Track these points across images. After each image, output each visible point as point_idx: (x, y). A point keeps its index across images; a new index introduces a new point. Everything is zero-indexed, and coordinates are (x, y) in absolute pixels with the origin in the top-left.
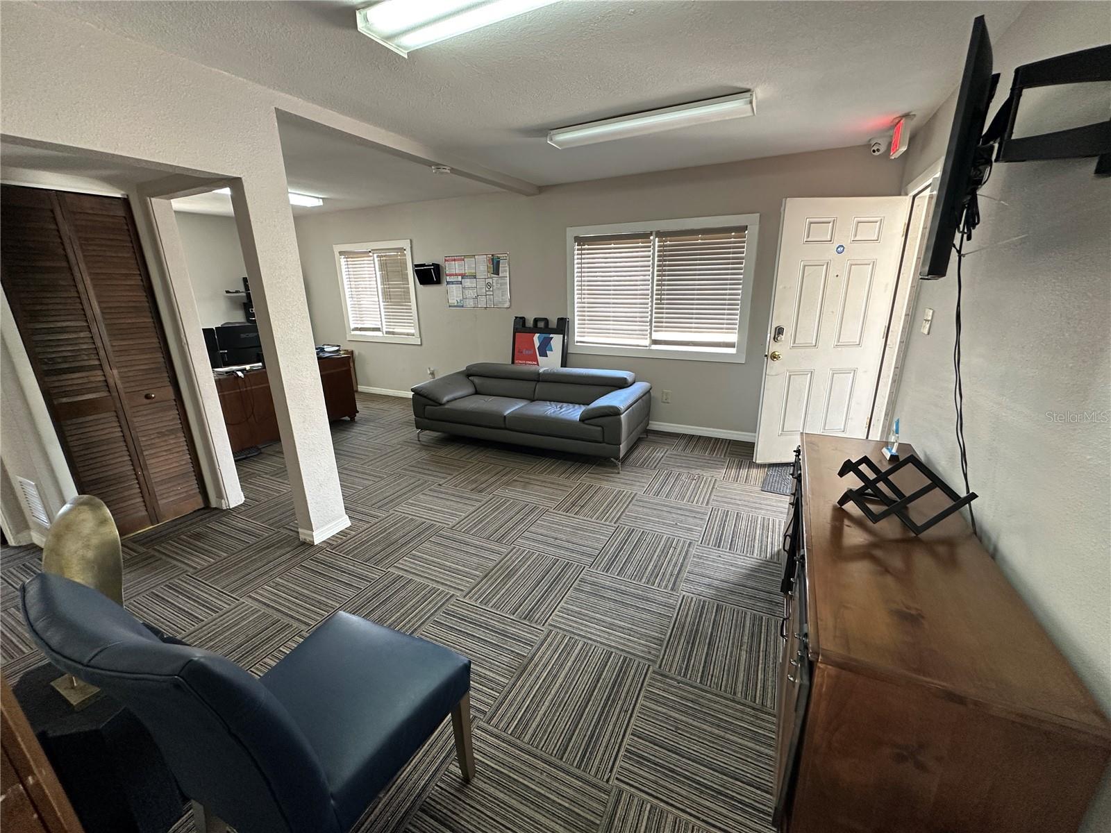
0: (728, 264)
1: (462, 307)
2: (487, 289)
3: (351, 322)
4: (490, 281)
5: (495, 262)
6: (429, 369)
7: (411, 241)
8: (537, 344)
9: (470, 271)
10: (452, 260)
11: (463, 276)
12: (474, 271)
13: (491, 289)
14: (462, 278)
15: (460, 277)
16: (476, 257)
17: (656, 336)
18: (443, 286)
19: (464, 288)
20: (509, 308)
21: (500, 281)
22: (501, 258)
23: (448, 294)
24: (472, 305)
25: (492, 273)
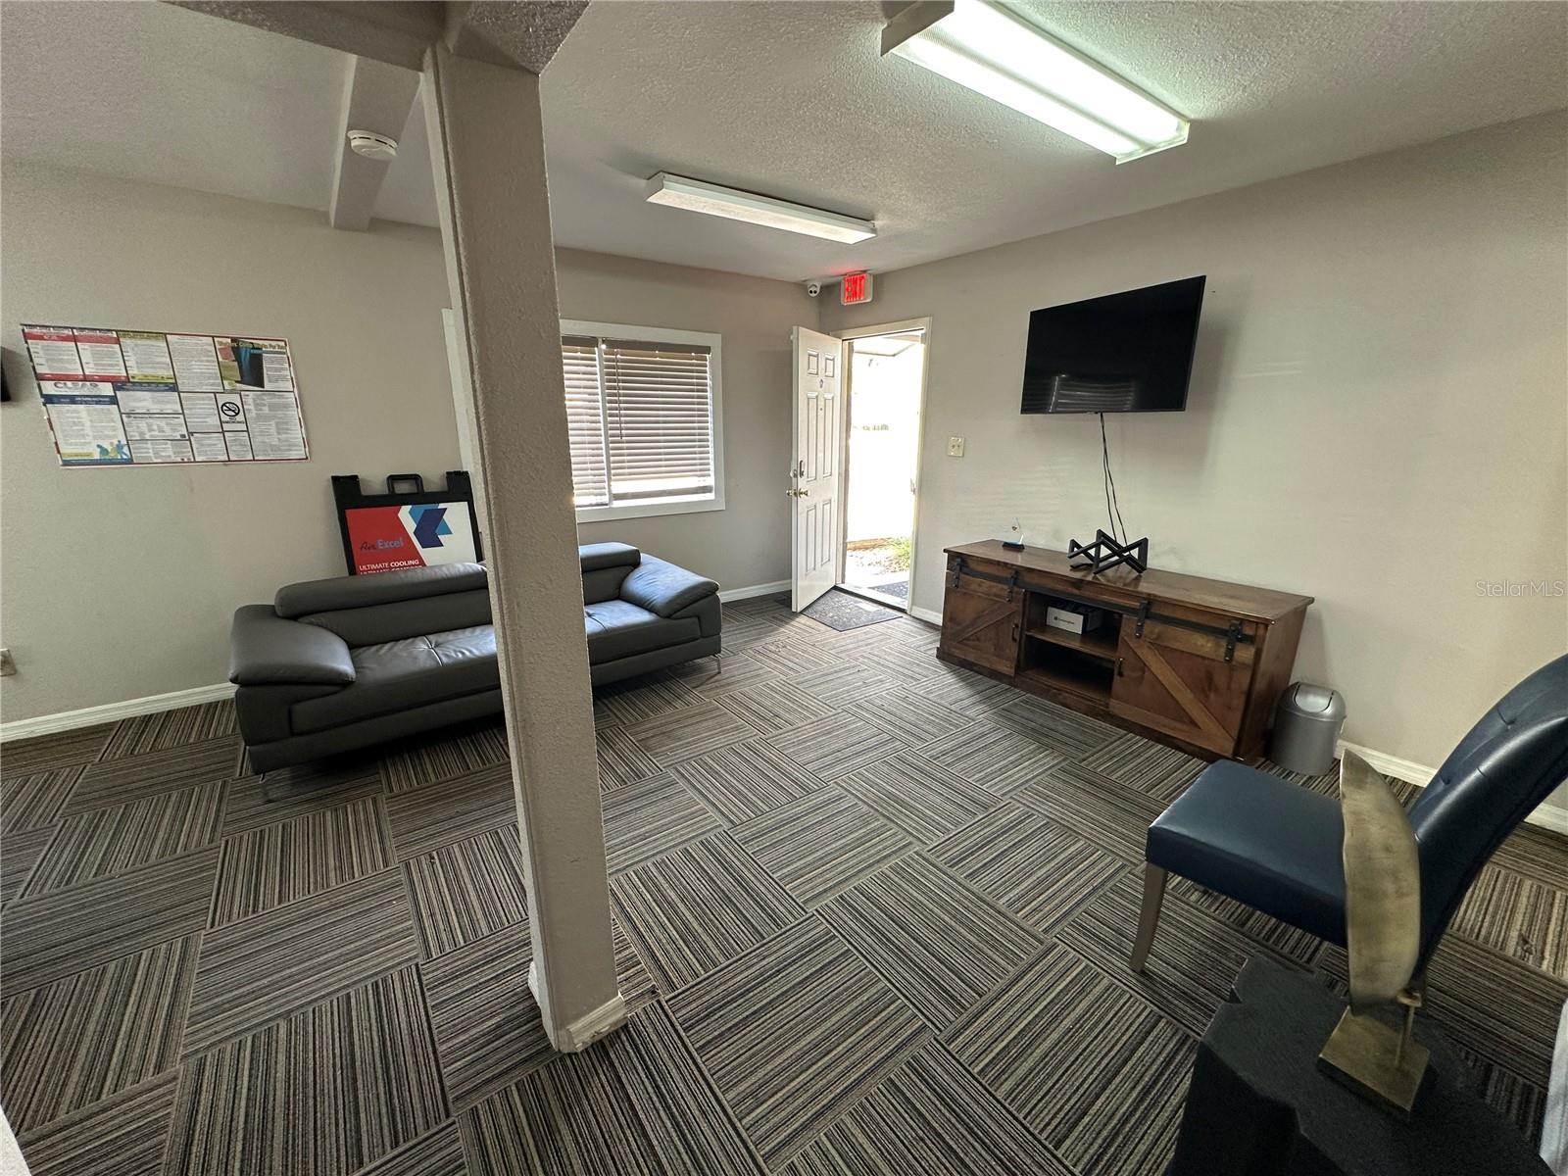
0: (693, 391)
1: (130, 461)
2: (225, 418)
4: (236, 399)
5: (245, 357)
8: (410, 526)
9: (148, 372)
10: (63, 339)
11: (120, 384)
12: (163, 373)
13: (240, 418)
14: (117, 389)
15: (106, 387)
16: (171, 338)
17: (619, 487)
19: (126, 414)
20: (307, 458)
21: (267, 399)
22: (266, 347)
23: (52, 429)
24: (169, 456)
25: (237, 382)
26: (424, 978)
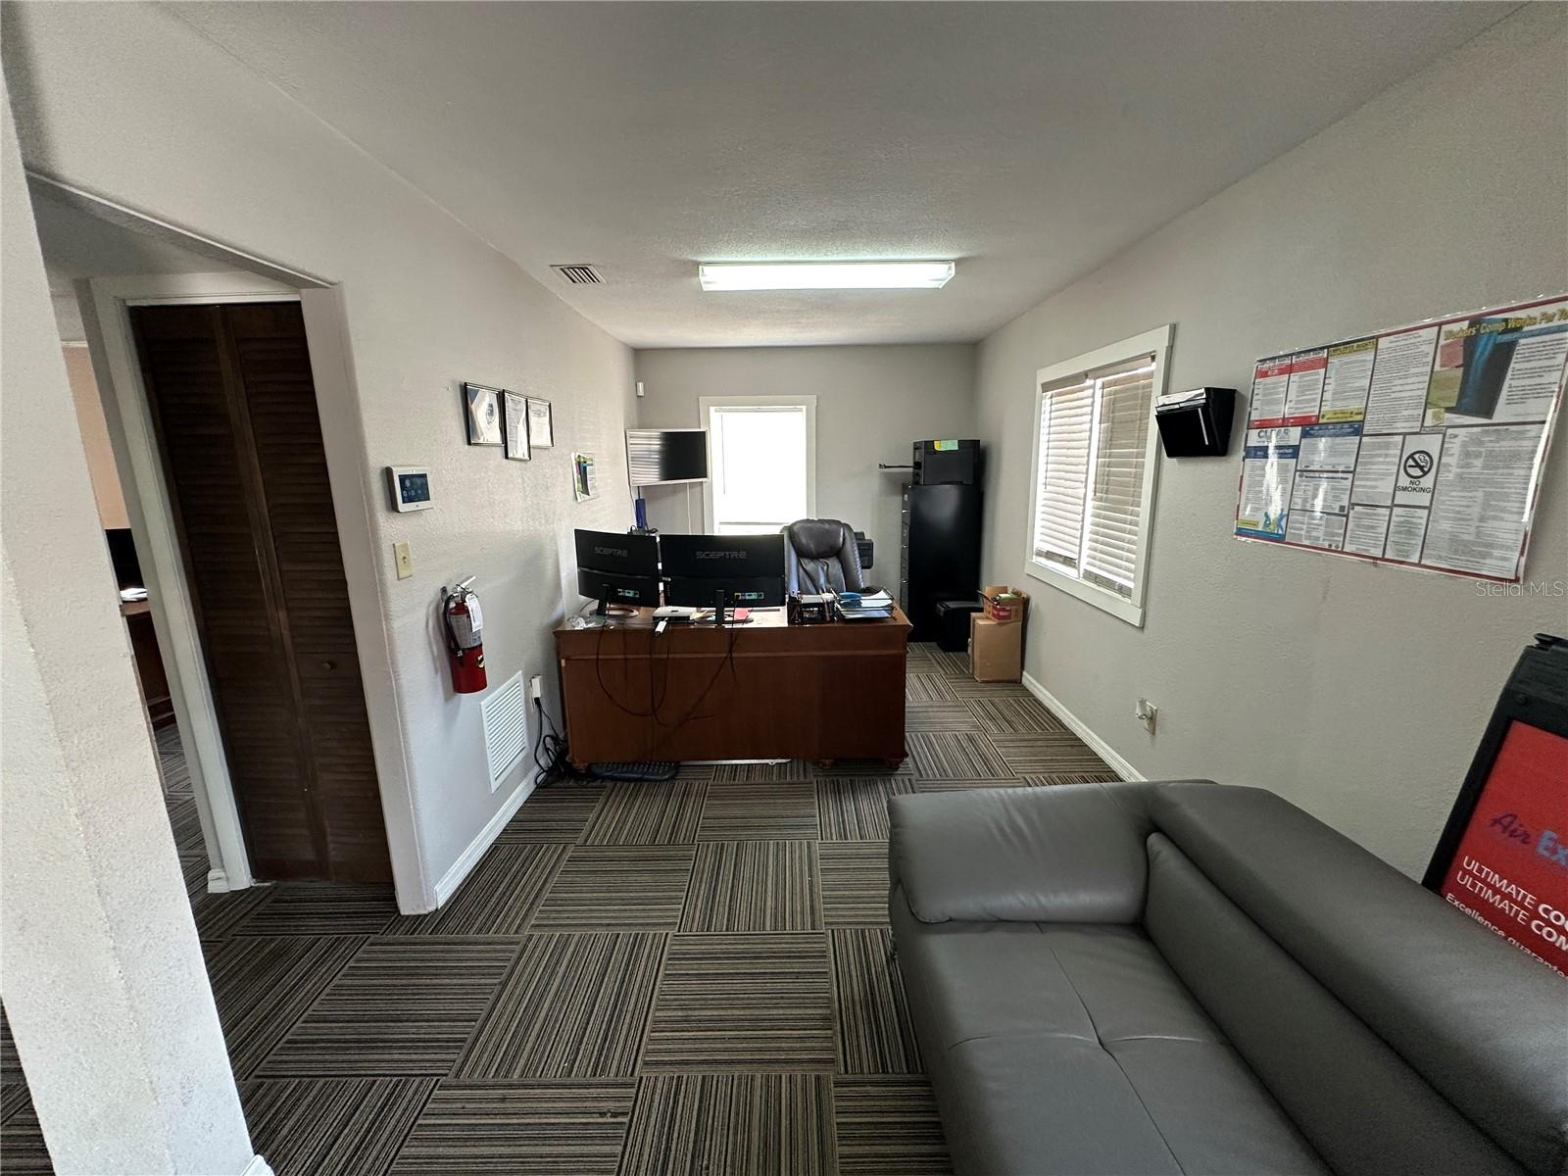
1: (1280, 539)
2: (1404, 481)
3: (1037, 537)
4: (1432, 444)
5: (1483, 351)
6: (1143, 703)
7: (1174, 329)
9: (1340, 405)
10: (1282, 372)
11: (1311, 426)
12: (1356, 405)
13: (1427, 481)
14: (1305, 435)
15: (1295, 433)
16: (1383, 343)
18: (1234, 463)
19: (1305, 472)
20: (1517, 580)
21: (1490, 443)
22: (1532, 320)
23: (1240, 490)
24: (1318, 538)
25: (1449, 410)
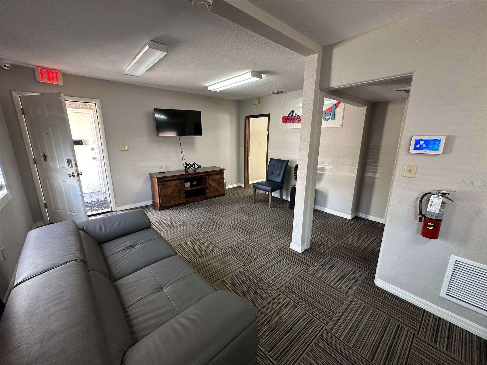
26: (308, 268)
